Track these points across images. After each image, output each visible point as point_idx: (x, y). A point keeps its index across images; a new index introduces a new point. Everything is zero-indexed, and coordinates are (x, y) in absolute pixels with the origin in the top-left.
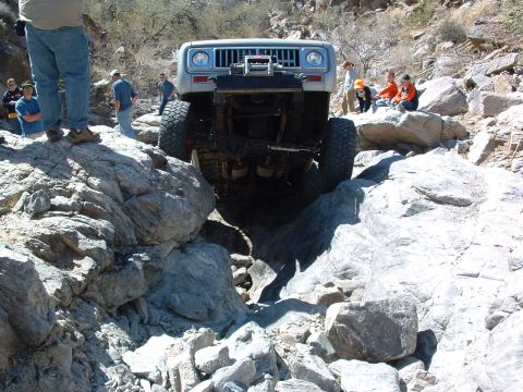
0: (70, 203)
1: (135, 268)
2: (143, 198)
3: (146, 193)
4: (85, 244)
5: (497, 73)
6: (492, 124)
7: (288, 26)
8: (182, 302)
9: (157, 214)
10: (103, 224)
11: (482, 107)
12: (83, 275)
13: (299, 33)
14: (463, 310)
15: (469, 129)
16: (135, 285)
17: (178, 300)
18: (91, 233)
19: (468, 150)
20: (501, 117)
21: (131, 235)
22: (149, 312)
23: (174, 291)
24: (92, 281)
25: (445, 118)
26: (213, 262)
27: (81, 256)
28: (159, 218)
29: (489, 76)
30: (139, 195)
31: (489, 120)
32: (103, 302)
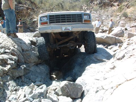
0: (9, 52)
1: (21, 68)
2: (27, 52)
3: (28, 51)
4: (9, 62)
5: (133, 27)
6: (129, 40)
7: (87, 9)
8: (33, 78)
9: (30, 56)
10: (15, 57)
11: (127, 35)
12: (8, 69)
13: (89, 11)
14: (93, 88)
15: (123, 41)
16: (21, 73)
17: (32, 77)
18: (11, 59)
19: (121, 46)
20: (131, 39)
21: (23, 60)
22: (24, 79)
23: (32, 75)
24: (10, 71)
25: (117, 37)
26: (44, 69)
27: (8, 64)
28: (30, 57)
29: (131, 27)
30: (26, 51)
31: (129, 39)
32: (12, 76)
